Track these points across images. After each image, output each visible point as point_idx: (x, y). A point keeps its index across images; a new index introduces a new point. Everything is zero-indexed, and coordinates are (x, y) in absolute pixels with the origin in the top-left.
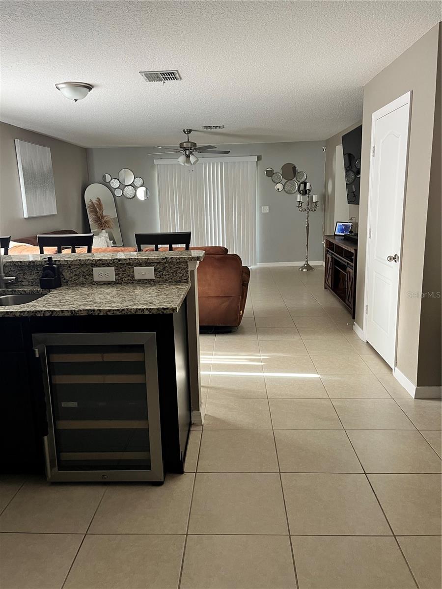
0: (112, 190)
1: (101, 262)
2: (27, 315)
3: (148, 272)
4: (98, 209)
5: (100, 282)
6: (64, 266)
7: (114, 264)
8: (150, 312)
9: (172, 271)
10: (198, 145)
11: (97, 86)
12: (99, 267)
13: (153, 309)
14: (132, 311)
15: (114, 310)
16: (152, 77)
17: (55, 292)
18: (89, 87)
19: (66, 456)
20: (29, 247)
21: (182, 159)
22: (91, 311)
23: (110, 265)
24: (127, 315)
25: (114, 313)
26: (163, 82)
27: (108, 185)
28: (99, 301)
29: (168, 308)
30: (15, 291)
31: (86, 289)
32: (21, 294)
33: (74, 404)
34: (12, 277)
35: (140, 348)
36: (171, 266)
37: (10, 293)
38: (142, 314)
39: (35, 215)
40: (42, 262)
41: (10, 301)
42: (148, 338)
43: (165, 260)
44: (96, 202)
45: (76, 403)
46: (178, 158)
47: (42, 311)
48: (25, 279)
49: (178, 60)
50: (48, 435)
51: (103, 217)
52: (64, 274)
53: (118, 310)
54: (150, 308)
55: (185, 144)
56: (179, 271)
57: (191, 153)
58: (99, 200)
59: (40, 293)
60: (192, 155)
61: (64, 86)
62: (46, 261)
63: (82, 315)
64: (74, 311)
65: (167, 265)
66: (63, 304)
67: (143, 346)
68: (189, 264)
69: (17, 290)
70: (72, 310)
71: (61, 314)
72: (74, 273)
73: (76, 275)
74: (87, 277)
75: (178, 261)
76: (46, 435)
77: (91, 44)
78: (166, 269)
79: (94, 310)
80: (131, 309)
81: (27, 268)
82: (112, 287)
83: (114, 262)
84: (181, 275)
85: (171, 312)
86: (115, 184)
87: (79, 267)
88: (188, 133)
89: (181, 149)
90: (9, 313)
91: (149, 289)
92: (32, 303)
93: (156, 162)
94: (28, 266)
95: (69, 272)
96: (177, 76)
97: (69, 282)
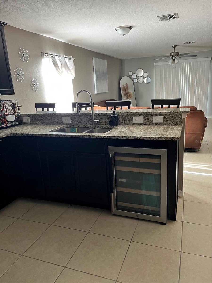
0: (132, 79)
1: (137, 114)
2: (107, 138)
3: (160, 119)
4: (126, 89)
5: (136, 123)
6: (120, 115)
7: (144, 115)
8: (166, 139)
9: (173, 119)
10: (180, 54)
11: (134, 27)
12: (136, 116)
13: (167, 138)
14: (156, 138)
15: (147, 137)
16: (163, 18)
17: (116, 128)
18: (130, 28)
19: (121, 204)
20: (99, 107)
21: (170, 61)
22: (136, 137)
23: (141, 115)
24: (154, 140)
25: (147, 139)
26: (168, 20)
27: (130, 77)
28: (138, 132)
29: (175, 138)
30: (99, 127)
31: (130, 127)
32: (101, 128)
33: (125, 180)
34: (97, 120)
35: (159, 157)
36: (173, 116)
37: (97, 128)
38: (161, 140)
39: (100, 92)
40: (110, 113)
41: (97, 131)
42: (163, 152)
43: (170, 113)
44: (125, 85)
45: (126, 180)
46: (168, 61)
47: (113, 136)
48: (103, 121)
49: (179, 7)
50: (114, 193)
51: (128, 93)
52: (120, 119)
53: (149, 137)
54: (166, 137)
55: (172, 53)
56: (176, 119)
57: (175, 58)
58: (127, 84)
59: (109, 128)
60: (176, 59)
61: (119, 28)
62: (112, 113)
63: (131, 139)
64: (128, 137)
65: (170, 115)
66: (122, 133)
67: (160, 156)
68: (182, 115)
69: (99, 126)
70: (127, 137)
71: (122, 138)
72: (124, 119)
73: (125, 120)
74: (130, 121)
75: (177, 113)
76: (113, 193)
77: (136, 4)
78: (170, 117)
79: (137, 137)
80: (156, 137)
81: (103, 116)
82: (142, 126)
83: (143, 114)
84: (178, 121)
85: (177, 140)
86: (134, 76)
87: (126, 116)
88: (174, 48)
89: (170, 56)
90: (99, 137)
91: (161, 127)
92: (108, 132)
93: (155, 64)
94: (104, 115)
95: (122, 119)
96: (177, 16)
97: (122, 123)
